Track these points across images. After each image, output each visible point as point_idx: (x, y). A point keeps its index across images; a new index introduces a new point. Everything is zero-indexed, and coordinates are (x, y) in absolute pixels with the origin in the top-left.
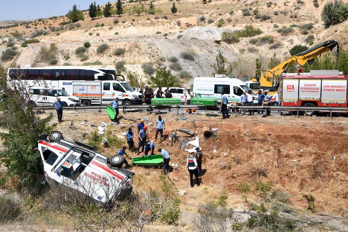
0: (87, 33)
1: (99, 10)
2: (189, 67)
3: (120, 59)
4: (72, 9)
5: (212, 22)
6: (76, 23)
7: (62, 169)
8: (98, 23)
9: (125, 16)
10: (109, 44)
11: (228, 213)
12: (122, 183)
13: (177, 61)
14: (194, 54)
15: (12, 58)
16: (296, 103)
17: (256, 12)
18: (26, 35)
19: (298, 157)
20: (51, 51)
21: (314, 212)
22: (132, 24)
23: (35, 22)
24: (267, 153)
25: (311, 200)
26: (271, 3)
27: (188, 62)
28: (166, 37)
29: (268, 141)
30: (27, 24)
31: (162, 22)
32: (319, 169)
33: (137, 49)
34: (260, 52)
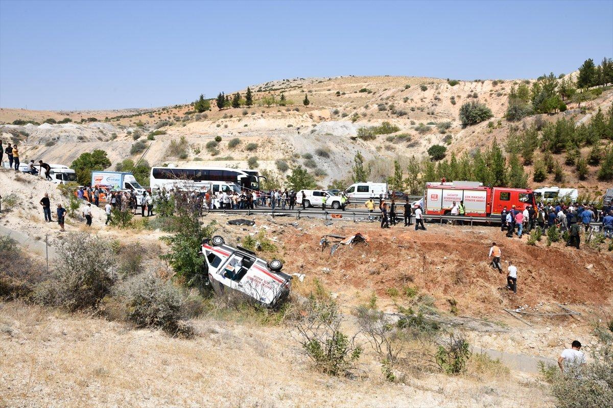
0: (215, 125)
1: (227, 100)
2: (324, 164)
3: (252, 155)
4: (198, 99)
5: (347, 116)
6: (203, 113)
7: (226, 272)
8: (226, 114)
9: (254, 107)
10: (241, 138)
11: (379, 315)
12: (282, 286)
13: (312, 158)
14: (329, 151)
15: (141, 152)
16: (439, 212)
17: (392, 107)
18: (149, 125)
19: (442, 263)
20: (181, 144)
21: (456, 315)
22: (262, 116)
23: (159, 111)
24: (413, 260)
25: (453, 303)
26: (407, 98)
27: (323, 159)
28: (299, 131)
29: (414, 248)
30: (151, 113)
31: (294, 114)
32: (460, 276)
33: (270, 145)
34: (397, 150)
